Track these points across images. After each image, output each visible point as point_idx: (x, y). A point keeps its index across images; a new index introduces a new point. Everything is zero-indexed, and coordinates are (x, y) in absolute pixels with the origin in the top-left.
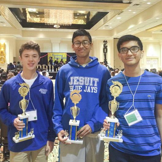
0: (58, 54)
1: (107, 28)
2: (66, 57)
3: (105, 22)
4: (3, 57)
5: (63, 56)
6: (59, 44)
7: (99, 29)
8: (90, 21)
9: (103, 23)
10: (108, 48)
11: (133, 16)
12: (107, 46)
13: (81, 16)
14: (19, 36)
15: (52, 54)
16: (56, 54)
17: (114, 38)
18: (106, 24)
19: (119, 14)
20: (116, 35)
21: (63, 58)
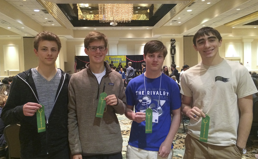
0: (116, 57)
1: (175, 24)
3: (173, 16)
5: (122, 60)
6: (117, 45)
7: (164, 25)
8: (153, 16)
9: (170, 18)
10: (177, 48)
11: (207, 8)
12: (175, 46)
13: (143, 10)
14: (70, 37)
15: (108, 58)
16: (113, 57)
17: (184, 36)
18: (174, 19)
19: (190, 6)
20: (186, 32)
21: (122, 62)
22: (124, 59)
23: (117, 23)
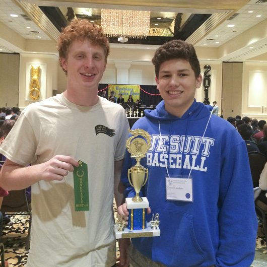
0: (126, 87)
1: (211, 44)
2: (139, 92)
4: (36, 89)
5: (134, 91)
6: (129, 70)
10: (213, 79)
12: (210, 76)
15: (115, 88)
16: (122, 87)
17: (223, 62)
18: (208, 37)
19: (231, 19)
20: (226, 56)
21: (134, 94)
22: (137, 90)
23: (128, 38)
